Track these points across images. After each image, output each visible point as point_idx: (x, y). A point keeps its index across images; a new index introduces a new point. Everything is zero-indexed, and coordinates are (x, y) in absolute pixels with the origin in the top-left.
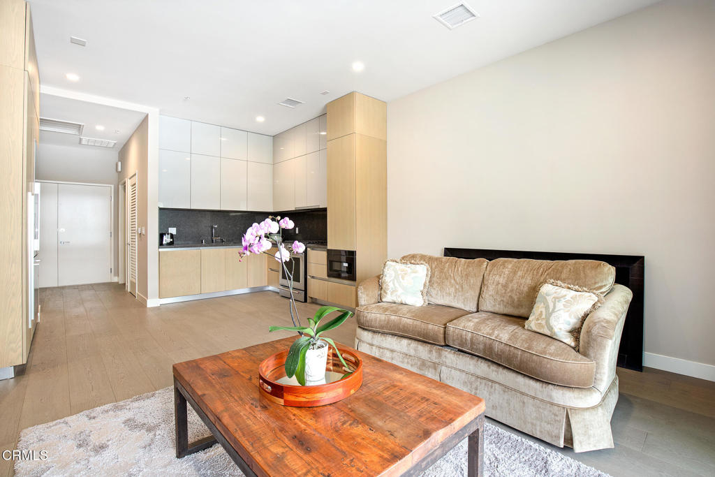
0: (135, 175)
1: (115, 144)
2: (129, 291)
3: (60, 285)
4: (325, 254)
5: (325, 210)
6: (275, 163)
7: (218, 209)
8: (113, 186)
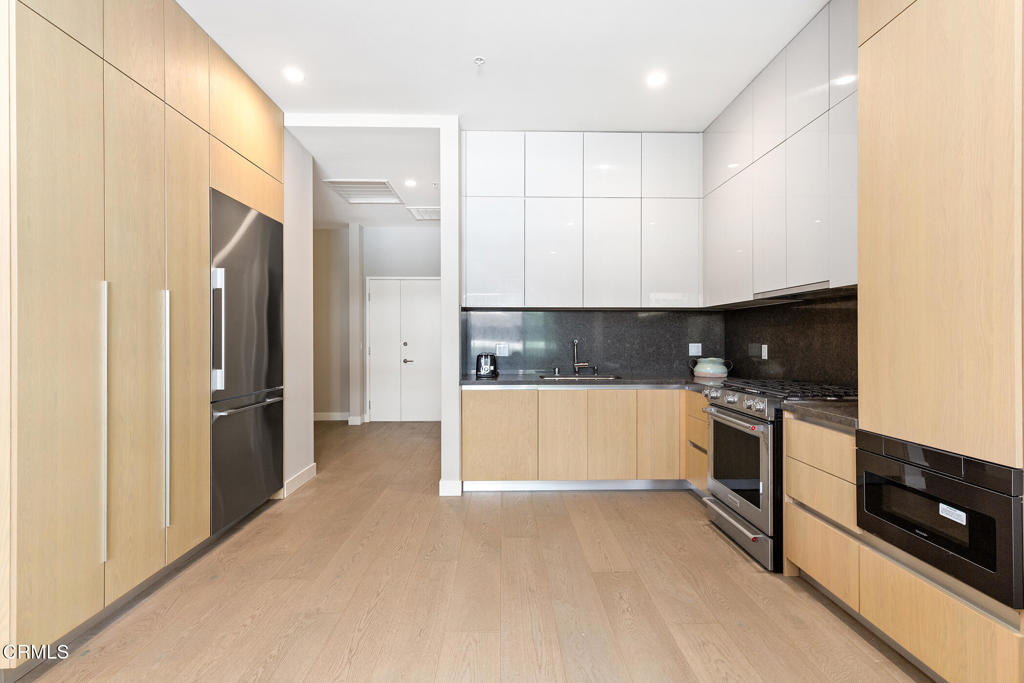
4: (848, 443)
5: (849, 294)
6: (706, 192)
7: (578, 305)
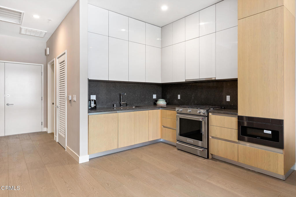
0: (65, 53)
1: (46, 33)
2: (57, 141)
3: (6, 135)
4: (234, 119)
8: (43, 65)
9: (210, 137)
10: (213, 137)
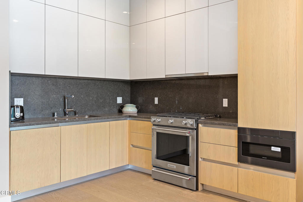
9: (200, 159)
10: (204, 159)
